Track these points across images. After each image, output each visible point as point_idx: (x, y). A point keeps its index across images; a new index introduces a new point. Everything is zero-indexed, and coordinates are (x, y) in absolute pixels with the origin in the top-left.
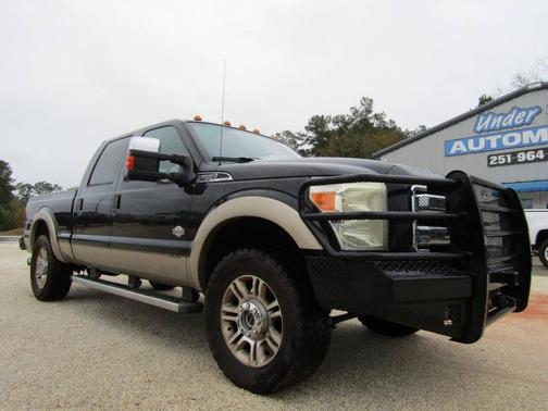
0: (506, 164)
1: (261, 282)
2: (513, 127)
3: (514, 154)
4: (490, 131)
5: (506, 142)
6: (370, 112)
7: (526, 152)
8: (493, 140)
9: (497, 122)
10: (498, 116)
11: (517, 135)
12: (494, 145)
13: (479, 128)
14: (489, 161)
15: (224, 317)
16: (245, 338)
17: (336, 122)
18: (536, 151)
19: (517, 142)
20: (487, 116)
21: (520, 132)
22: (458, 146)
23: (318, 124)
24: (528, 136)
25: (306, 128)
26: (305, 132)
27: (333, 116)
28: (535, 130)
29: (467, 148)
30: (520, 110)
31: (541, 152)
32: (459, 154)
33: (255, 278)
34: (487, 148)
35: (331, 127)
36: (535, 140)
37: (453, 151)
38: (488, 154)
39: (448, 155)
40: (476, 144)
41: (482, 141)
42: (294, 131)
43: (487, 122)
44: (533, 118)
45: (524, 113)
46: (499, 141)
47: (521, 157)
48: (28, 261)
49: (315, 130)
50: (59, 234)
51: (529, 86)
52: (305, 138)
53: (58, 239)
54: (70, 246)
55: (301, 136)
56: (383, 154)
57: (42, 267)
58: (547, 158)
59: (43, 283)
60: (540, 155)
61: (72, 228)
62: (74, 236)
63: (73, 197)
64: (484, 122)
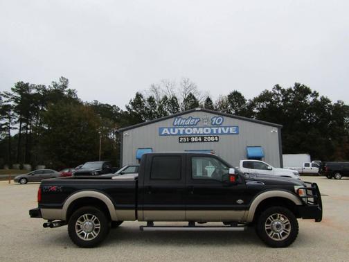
0: (187, 142)
2: (190, 126)
3: (190, 138)
4: (180, 126)
5: (187, 132)
6: (66, 87)
7: (194, 137)
8: (181, 130)
9: (183, 122)
10: (184, 119)
12: (181, 133)
13: (175, 124)
14: (179, 140)
15: (266, 228)
17: (38, 90)
18: (198, 137)
19: (191, 132)
20: (178, 119)
21: (192, 128)
22: (165, 131)
23: (22, 88)
25: (13, 89)
26: (12, 92)
27: (37, 84)
28: (198, 128)
30: (192, 118)
32: (166, 135)
34: (179, 134)
35: (34, 91)
36: (198, 133)
37: (163, 133)
38: (179, 136)
39: (160, 135)
40: (174, 131)
41: (177, 130)
43: (179, 122)
44: (197, 122)
45: (194, 120)
46: (184, 131)
47: (193, 139)
48: (45, 225)
49: (20, 92)
50: (117, 205)
51: (197, 109)
52: (10, 97)
53: (116, 208)
54: (134, 211)
55: (7, 95)
56: (125, 130)
57: (87, 226)
58: (203, 141)
59: (90, 236)
60: (200, 139)
61: (136, 202)
62: (139, 206)
63: (135, 185)
64: (178, 121)
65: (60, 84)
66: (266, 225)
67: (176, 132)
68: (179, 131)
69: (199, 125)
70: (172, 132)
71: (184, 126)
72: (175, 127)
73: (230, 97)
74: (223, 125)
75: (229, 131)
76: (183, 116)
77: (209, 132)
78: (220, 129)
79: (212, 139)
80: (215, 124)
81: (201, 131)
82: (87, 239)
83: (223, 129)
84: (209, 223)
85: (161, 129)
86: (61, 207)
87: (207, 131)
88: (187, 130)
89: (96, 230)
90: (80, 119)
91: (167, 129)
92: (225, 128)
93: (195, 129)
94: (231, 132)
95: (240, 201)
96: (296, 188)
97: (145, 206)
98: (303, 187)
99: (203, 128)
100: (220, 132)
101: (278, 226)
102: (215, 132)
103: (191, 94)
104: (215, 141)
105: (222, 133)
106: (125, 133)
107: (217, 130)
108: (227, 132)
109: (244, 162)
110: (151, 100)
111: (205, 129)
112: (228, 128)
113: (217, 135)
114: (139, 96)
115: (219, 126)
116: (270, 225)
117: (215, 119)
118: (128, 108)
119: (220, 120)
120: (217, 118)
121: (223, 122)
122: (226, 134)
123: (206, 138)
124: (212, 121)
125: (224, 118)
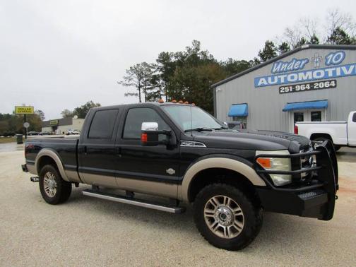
0: (289, 92)
1: (229, 199)
2: (293, 71)
3: (294, 86)
4: (280, 72)
5: (289, 79)
6: (198, 50)
7: (300, 85)
8: (282, 77)
9: (284, 67)
10: (285, 63)
11: (295, 75)
12: (282, 81)
13: (274, 71)
14: (280, 90)
15: (206, 215)
16: (219, 225)
17: (176, 57)
18: (306, 84)
19: (295, 79)
20: (279, 63)
21: (297, 73)
22: (262, 81)
23: (164, 57)
24: (301, 76)
25: (157, 60)
26: (156, 63)
27: (175, 52)
28: (305, 72)
29: (267, 82)
30: (297, 60)
31: (308, 85)
32: (263, 86)
33: (225, 197)
34: (279, 83)
35: (173, 59)
36: (305, 78)
37: (259, 84)
38: (279, 86)
39: (256, 86)
40: (273, 80)
41: (276, 78)
42: (149, 63)
43: (279, 67)
44: (304, 65)
45: (299, 62)
46: (286, 78)
47: (298, 88)
49: (162, 62)
51: (303, 47)
52: (156, 67)
53: (65, 168)
54: (77, 173)
55: (154, 66)
56: (219, 85)
58: (312, 89)
59: (53, 193)
60: (308, 87)
61: (77, 163)
62: (80, 168)
63: (75, 144)
64: (277, 67)
65: (193, 48)
66: (206, 210)
67: (276, 81)
68: (279, 79)
69: (308, 67)
70: (270, 82)
71: (286, 72)
72: (274, 74)
74: (344, 63)
75: (354, 71)
76: (284, 60)
77: (322, 75)
78: (338, 70)
79: (327, 85)
80: (331, 63)
81: (309, 75)
82: (51, 196)
83: (344, 69)
85: (257, 80)
86: (34, 164)
87: (319, 74)
88: (289, 76)
91: (264, 79)
93: (301, 75)
95: (171, 171)
99: (313, 71)
100: (338, 73)
101: (223, 216)
102: (330, 74)
104: (331, 87)
105: (343, 75)
106: (218, 89)
107: (334, 72)
108: (350, 72)
109: (354, 115)
111: (315, 73)
112: (352, 67)
113: (334, 79)
114: (269, 45)
115: (337, 65)
116: (213, 212)
117: (331, 56)
118: (256, 60)
119: (339, 56)
120: (334, 54)
121: (343, 59)
122: (348, 75)
123: (317, 84)
124: (327, 60)
125: (346, 51)
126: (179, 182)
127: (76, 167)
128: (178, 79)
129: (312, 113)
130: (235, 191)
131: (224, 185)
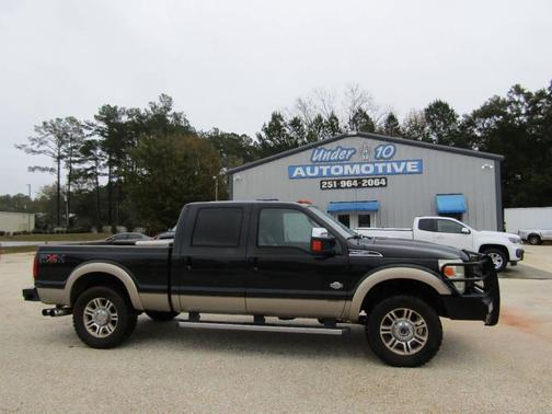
0: (333, 188)
1: (411, 312)
2: (338, 161)
3: (338, 181)
4: (322, 162)
5: (333, 172)
6: (169, 110)
7: (346, 180)
8: (325, 169)
9: (327, 156)
10: (328, 151)
11: (340, 168)
12: (325, 173)
13: (314, 159)
14: (321, 185)
15: (382, 333)
16: (398, 342)
17: (130, 116)
18: (353, 180)
19: (341, 172)
20: (320, 150)
21: (343, 165)
22: (298, 171)
23: (109, 114)
24: (348, 169)
25: (96, 117)
26: (95, 122)
27: (128, 108)
28: (352, 165)
30: (343, 149)
31: (356, 181)
32: (300, 177)
33: (406, 310)
34: (320, 175)
35: (124, 119)
36: (352, 172)
37: (294, 175)
38: (320, 179)
39: (291, 178)
40: (312, 171)
41: (316, 169)
44: (351, 156)
45: (345, 152)
46: (329, 171)
47: (343, 184)
48: (45, 312)
49: (106, 121)
50: (141, 286)
52: (94, 128)
53: (140, 290)
54: (165, 296)
55: (89, 126)
56: (238, 171)
57: (100, 317)
58: (360, 186)
59: (105, 332)
60: (355, 183)
61: (169, 281)
62: (173, 288)
63: (167, 253)
64: (319, 155)
65: (161, 105)
66: (382, 327)
67: (316, 173)
68: (321, 171)
69: (355, 158)
70: (309, 174)
72: (314, 164)
73: (429, 111)
74: (394, 159)
75: (405, 168)
76: (328, 146)
77: (372, 171)
78: (389, 165)
79: (377, 183)
80: (381, 157)
81: (357, 169)
82: (101, 336)
83: (395, 165)
84: (297, 321)
85: (291, 169)
86: (62, 287)
87: (367, 169)
88: (334, 168)
89: (113, 323)
90: (186, 157)
91: (301, 169)
92: (399, 163)
93: (347, 167)
94: (409, 170)
95: (337, 285)
96: (441, 263)
97: (182, 288)
98: (460, 261)
99: (361, 164)
101: (404, 330)
102: (380, 171)
103: (360, 110)
104: (381, 185)
105: (394, 173)
106: (236, 176)
107: (385, 168)
108: (401, 170)
109: (421, 221)
110: (296, 123)
111: (364, 166)
112: (403, 164)
113: (384, 176)
114: (276, 118)
115: (388, 160)
116: (390, 328)
117: (381, 148)
118: (260, 137)
119: (390, 149)
120: (385, 146)
121: (394, 153)
122: (399, 174)
123: (365, 181)
124: (377, 153)
125: (397, 145)
126: (350, 298)
127: (166, 287)
128: (144, 153)
129: (360, 216)
130: (420, 302)
131: (406, 297)
